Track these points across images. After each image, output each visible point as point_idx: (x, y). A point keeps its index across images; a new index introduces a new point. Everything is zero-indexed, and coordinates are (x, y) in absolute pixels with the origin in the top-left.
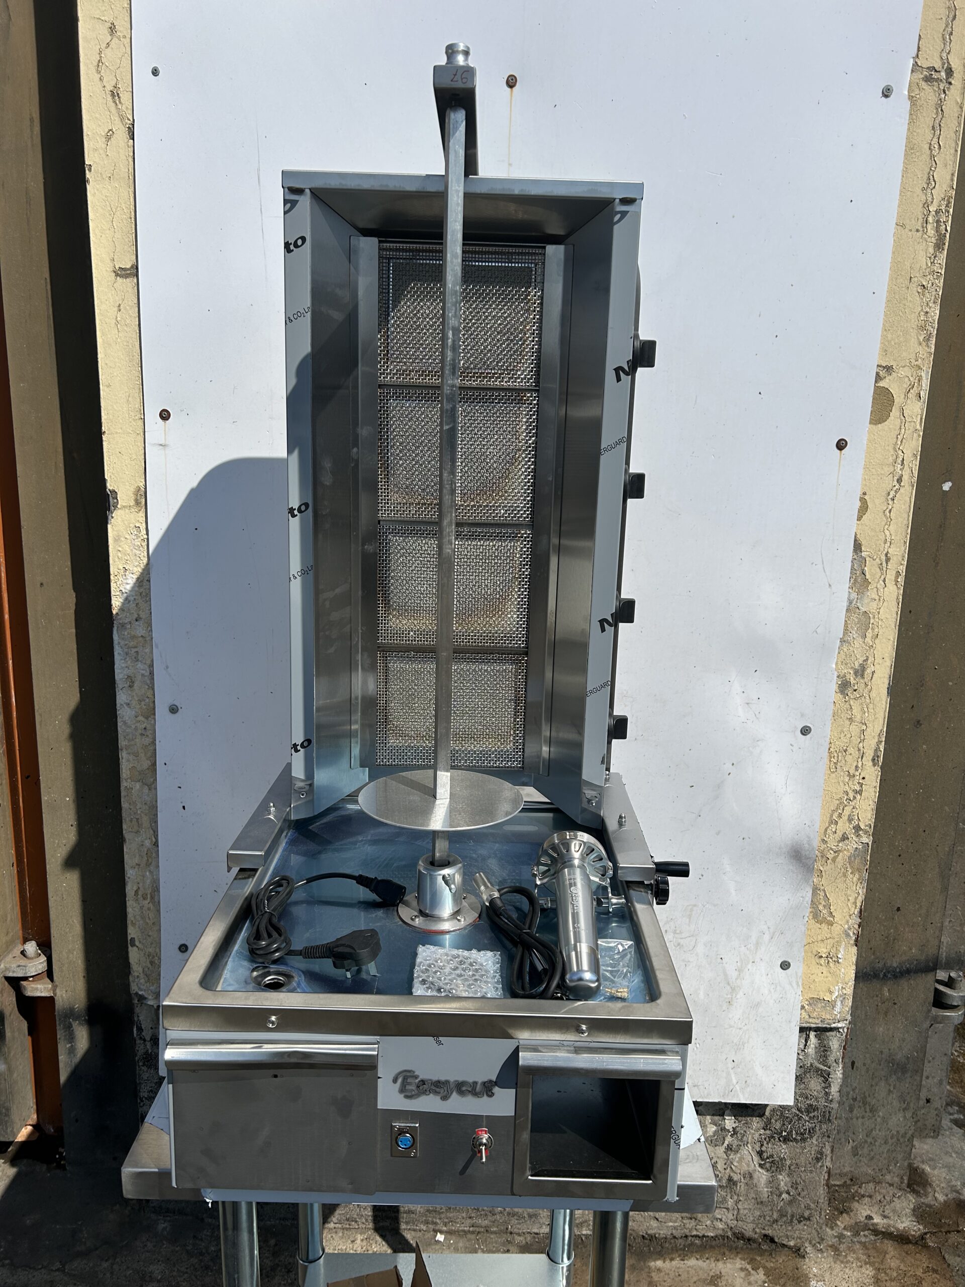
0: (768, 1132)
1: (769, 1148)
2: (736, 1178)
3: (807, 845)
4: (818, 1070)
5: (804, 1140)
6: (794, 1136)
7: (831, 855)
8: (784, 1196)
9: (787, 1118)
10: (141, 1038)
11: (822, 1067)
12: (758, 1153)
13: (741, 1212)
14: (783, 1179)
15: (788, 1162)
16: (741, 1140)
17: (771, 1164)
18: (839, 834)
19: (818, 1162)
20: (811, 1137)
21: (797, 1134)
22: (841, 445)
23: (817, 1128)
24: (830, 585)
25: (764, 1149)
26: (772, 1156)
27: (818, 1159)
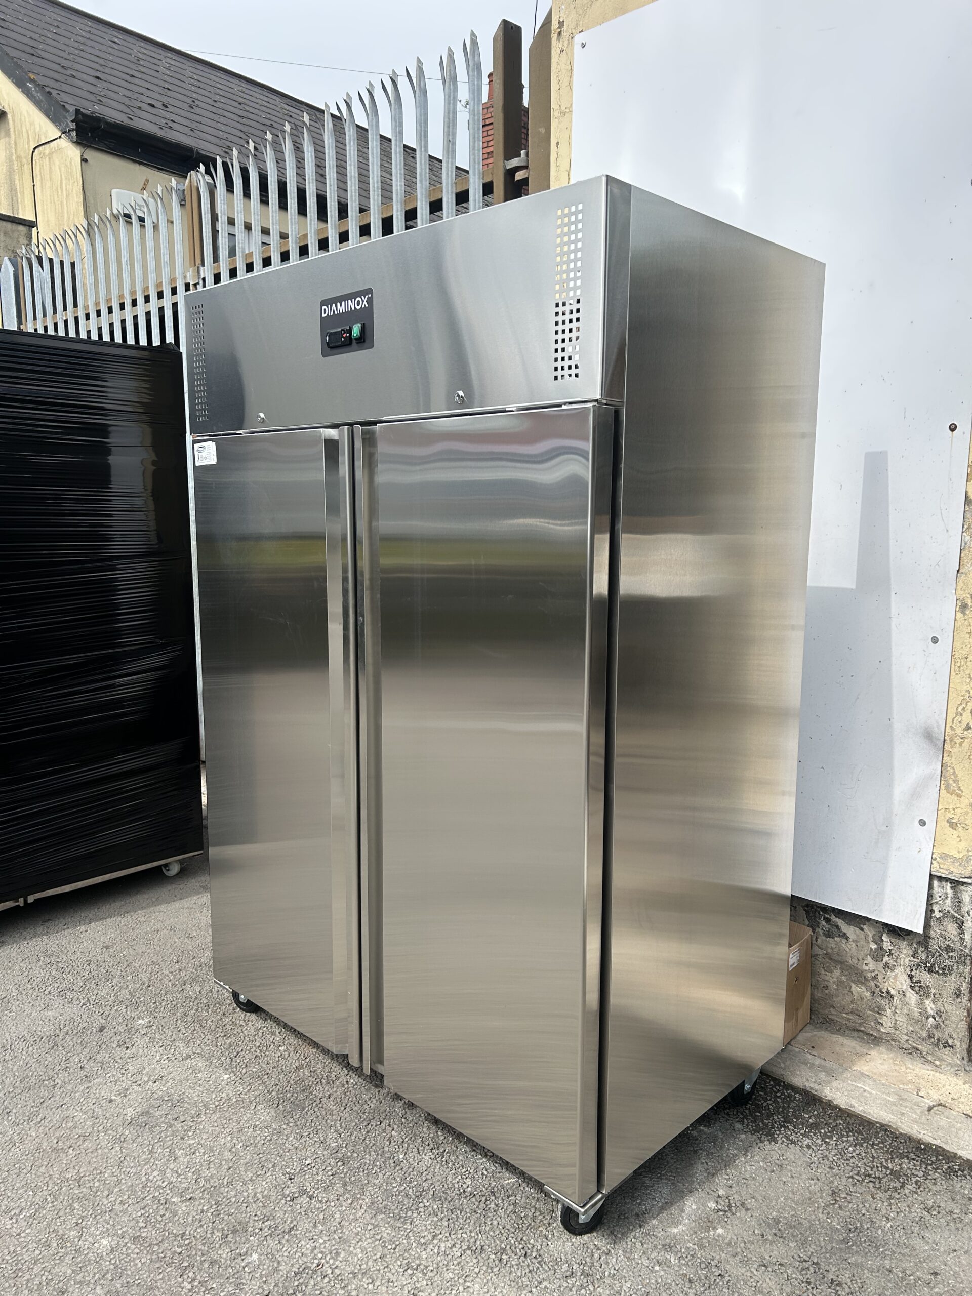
0: (916, 960)
1: (917, 974)
2: (893, 992)
3: (936, 729)
4: (953, 917)
5: (944, 974)
6: (937, 969)
7: (958, 740)
8: (931, 1020)
9: (930, 952)
11: (956, 915)
12: (909, 975)
13: (898, 1022)
14: (929, 1005)
15: (933, 991)
16: (896, 961)
17: (922, 990)
18: (964, 725)
19: (957, 998)
20: (951, 974)
21: (938, 967)
22: (953, 428)
23: (955, 968)
24: (947, 531)
25: (913, 973)
26: (919, 981)
27: (958, 996)
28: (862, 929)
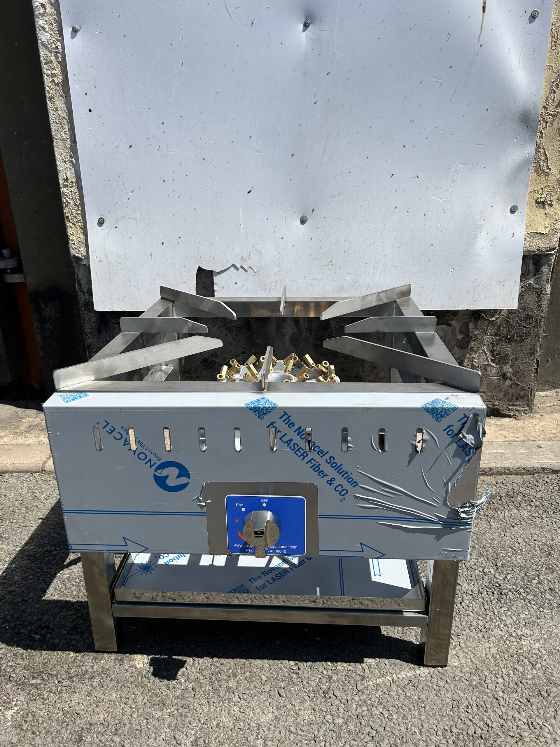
0: (498, 337)
1: (498, 349)
3: (533, 111)
4: (534, 289)
5: (522, 340)
6: (515, 338)
8: (508, 381)
9: (512, 325)
10: (81, 291)
11: (536, 286)
12: (491, 351)
14: (508, 369)
15: (511, 357)
16: (480, 343)
17: (500, 360)
19: (531, 356)
20: (527, 338)
21: (517, 336)
23: (532, 332)
25: (495, 348)
26: (500, 353)
27: (531, 354)
28: (449, 325)
